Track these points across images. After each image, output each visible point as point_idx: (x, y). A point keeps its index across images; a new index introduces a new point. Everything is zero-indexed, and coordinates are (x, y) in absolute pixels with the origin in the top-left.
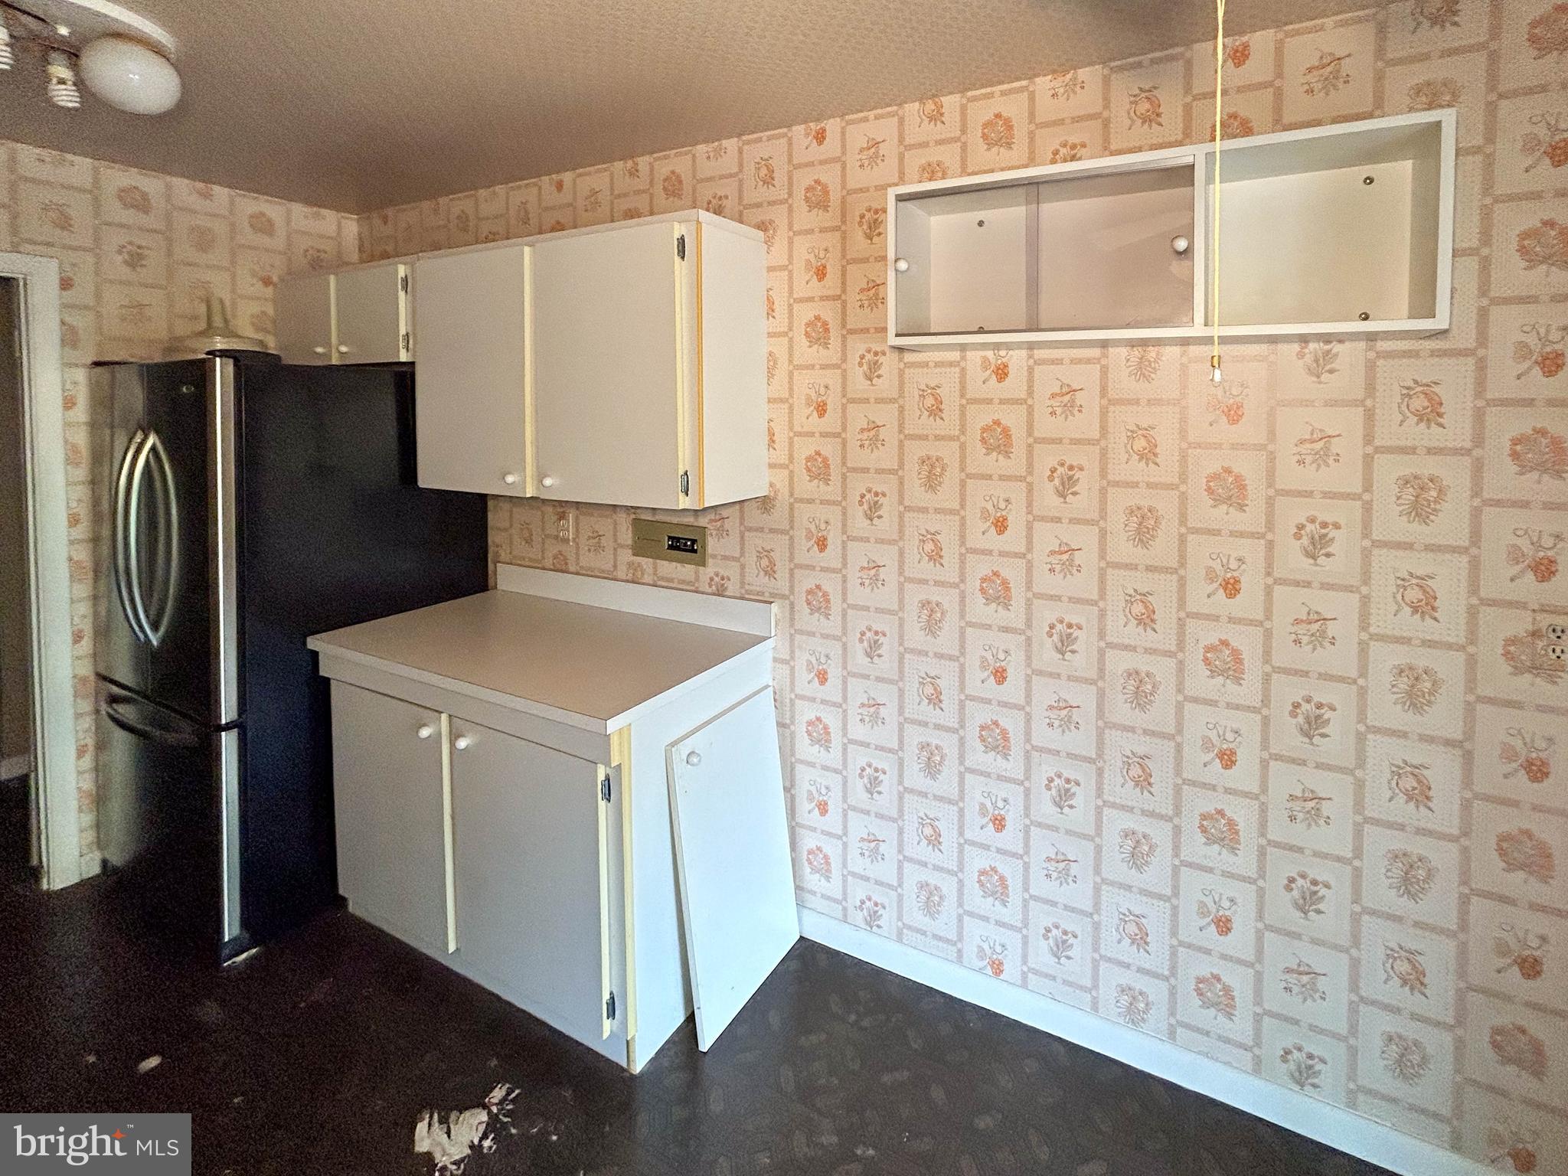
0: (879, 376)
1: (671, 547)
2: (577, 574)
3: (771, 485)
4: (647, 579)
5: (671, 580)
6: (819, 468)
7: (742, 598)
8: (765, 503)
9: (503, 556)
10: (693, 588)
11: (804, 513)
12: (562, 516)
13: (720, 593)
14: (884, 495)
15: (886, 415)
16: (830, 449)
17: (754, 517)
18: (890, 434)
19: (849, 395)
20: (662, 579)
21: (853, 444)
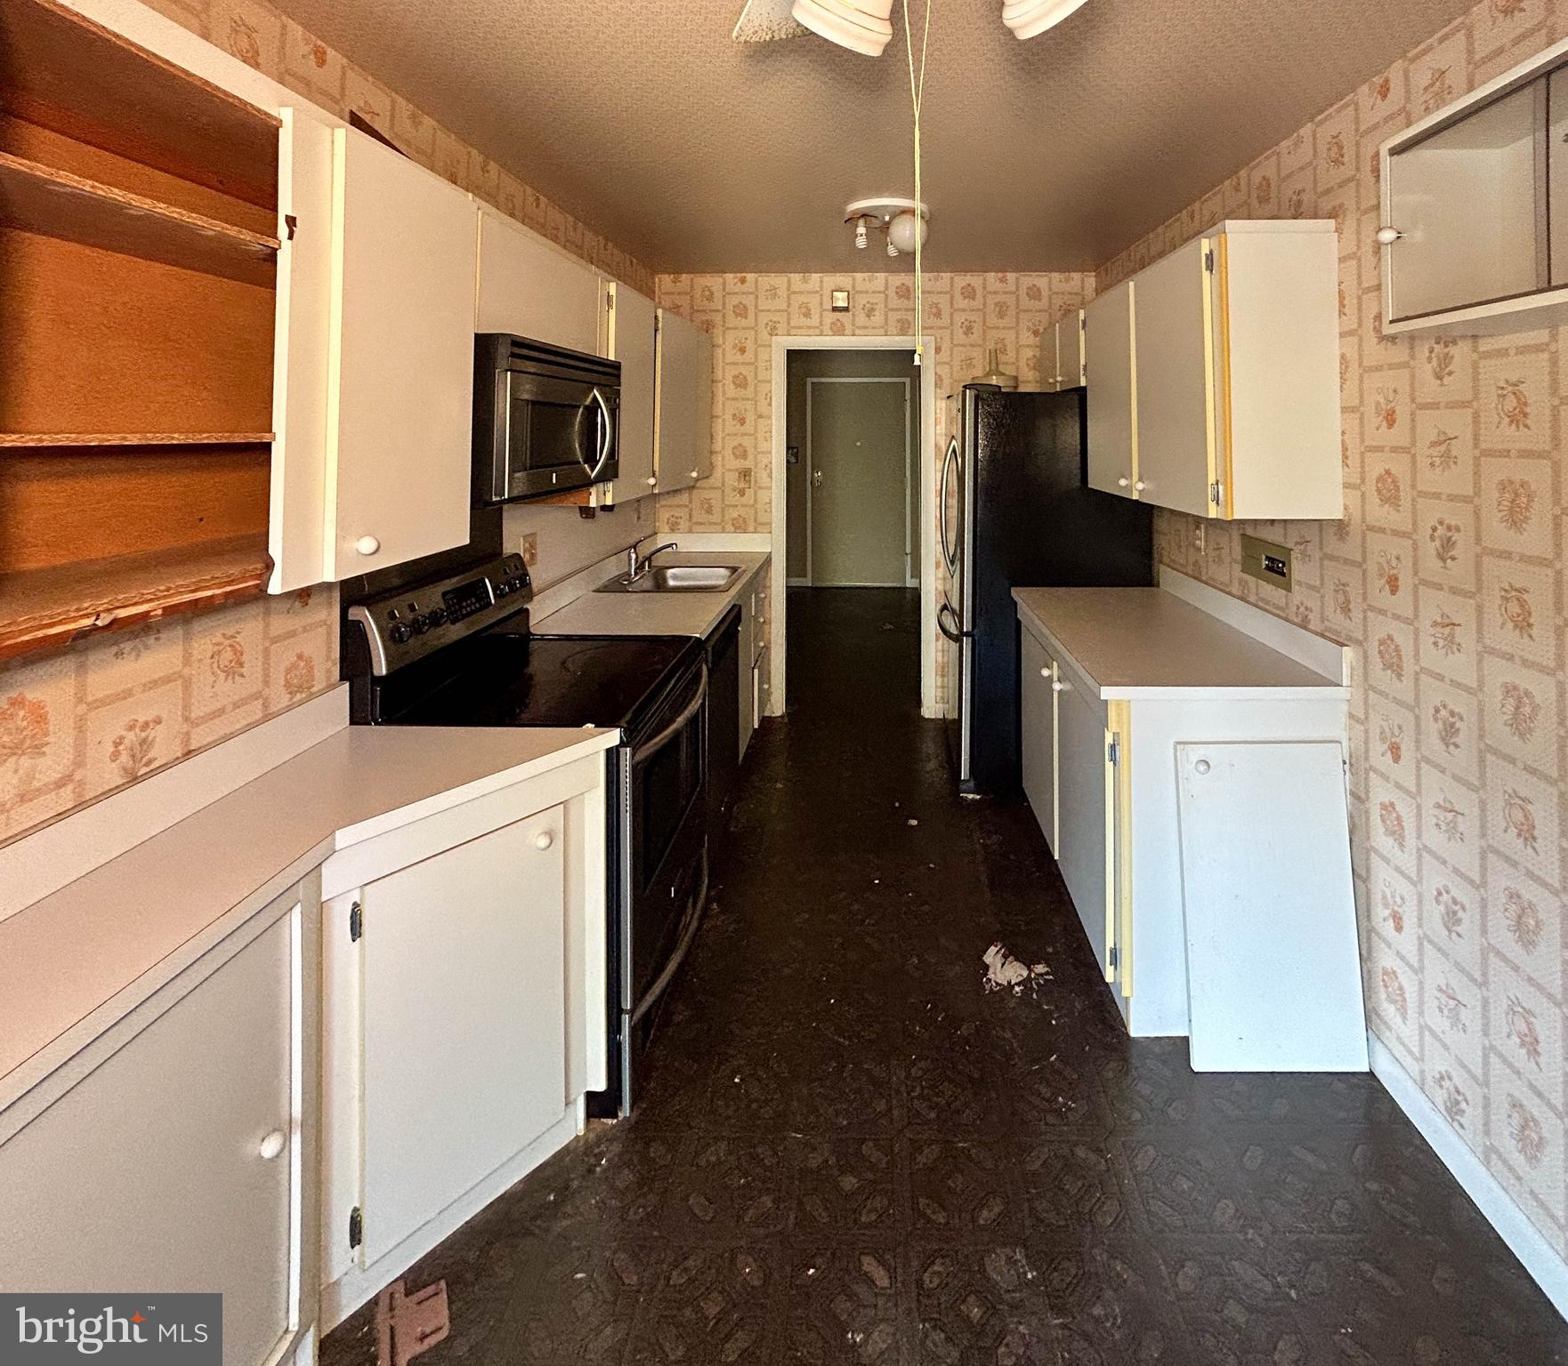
0: (1450, 374)
1: (1268, 568)
2: (1206, 583)
3: (1346, 508)
4: (1252, 599)
5: (1267, 603)
6: (1389, 491)
7: (1322, 636)
8: (1340, 527)
9: (1165, 559)
10: (1284, 615)
11: (1376, 543)
12: (1198, 527)
13: (1304, 625)
14: (1458, 530)
15: (1458, 423)
16: (1400, 467)
17: (1332, 544)
18: (1463, 449)
19: (1419, 400)
20: (1263, 600)
21: (1423, 462)
